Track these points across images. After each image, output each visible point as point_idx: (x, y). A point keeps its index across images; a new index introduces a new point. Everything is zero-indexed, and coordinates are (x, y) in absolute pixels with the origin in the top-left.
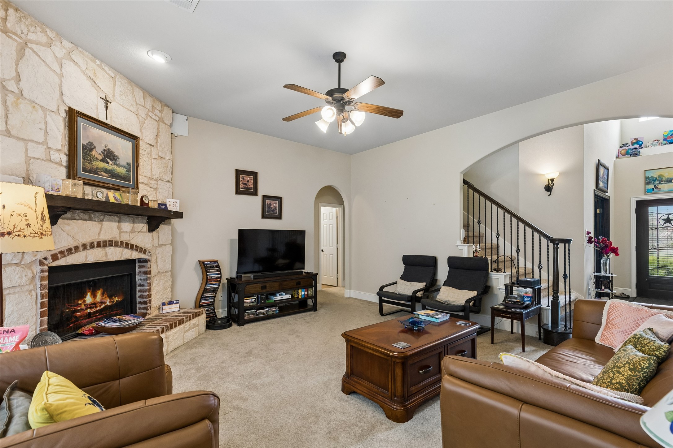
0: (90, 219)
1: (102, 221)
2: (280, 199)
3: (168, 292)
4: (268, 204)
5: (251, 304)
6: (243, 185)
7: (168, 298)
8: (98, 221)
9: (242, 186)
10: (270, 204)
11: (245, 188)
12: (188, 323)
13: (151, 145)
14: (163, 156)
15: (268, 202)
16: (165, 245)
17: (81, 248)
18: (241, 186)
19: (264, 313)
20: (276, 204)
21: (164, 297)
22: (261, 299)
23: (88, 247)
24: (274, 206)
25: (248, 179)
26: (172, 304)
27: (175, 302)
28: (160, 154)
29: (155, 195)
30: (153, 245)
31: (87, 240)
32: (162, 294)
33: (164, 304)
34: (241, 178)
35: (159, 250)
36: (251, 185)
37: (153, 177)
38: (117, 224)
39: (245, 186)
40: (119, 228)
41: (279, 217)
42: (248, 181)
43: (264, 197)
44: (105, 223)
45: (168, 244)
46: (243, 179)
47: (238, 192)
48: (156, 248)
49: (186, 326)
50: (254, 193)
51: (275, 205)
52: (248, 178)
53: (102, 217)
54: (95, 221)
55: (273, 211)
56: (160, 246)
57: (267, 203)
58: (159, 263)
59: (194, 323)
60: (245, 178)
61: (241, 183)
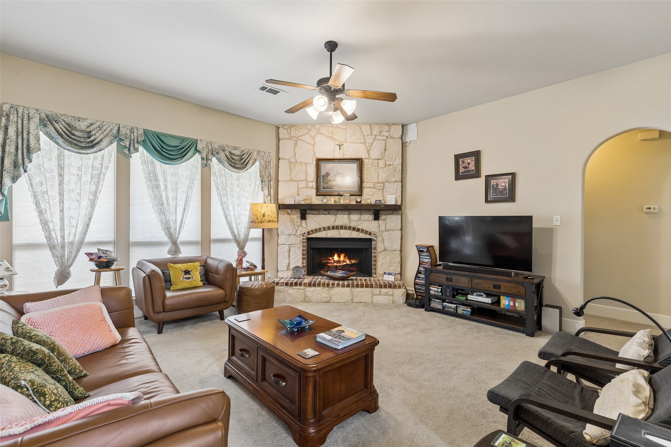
0: (329, 214)
1: (337, 214)
2: (512, 176)
3: (396, 266)
4: (493, 185)
5: (436, 293)
6: (463, 169)
7: (396, 271)
8: (334, 215)
9: (462, 170)
10: (497, 185)
11: (465, 172)
12: (378, 289)
13: (378, 159)
14: (391, 163)
15: (493, 181)
16: (393, 230)
17: (322, 229)
18: (461, 171)
20: (505, 183)
21: (392, 269)
22: (446, 291)
23: (327, 229)
24: (503, 186)
25: (469, 161)
26: (390, 275)
28: (387, 163)
29: (381, 194)
30: (379, 230)
31: (326, 225)
32: (388, 266)
33: (385, 273)
34: (460, 162)
35: (385, 234)
36: (472, 167)
37: (379, 181)
38: (347, 216)
39: (465, 170)
40: (349, 219)
41: (511, 198)
42: (469, 164)
43: (488, 178)
44: (338, 216)
45: (397, 230)
47: (458, 177)
48: (382, 232)
49: (375, 291)
50: (477, 174)
51: (503, 184)
52: (468, 160)
53: (336, 213)
54: (332, 215)
55: (502, 192)
56: (386, 230)
57: (492, 184)
58: (385, 243)
59: (385, 291)
60: (466, 161)
61: (461, 168)
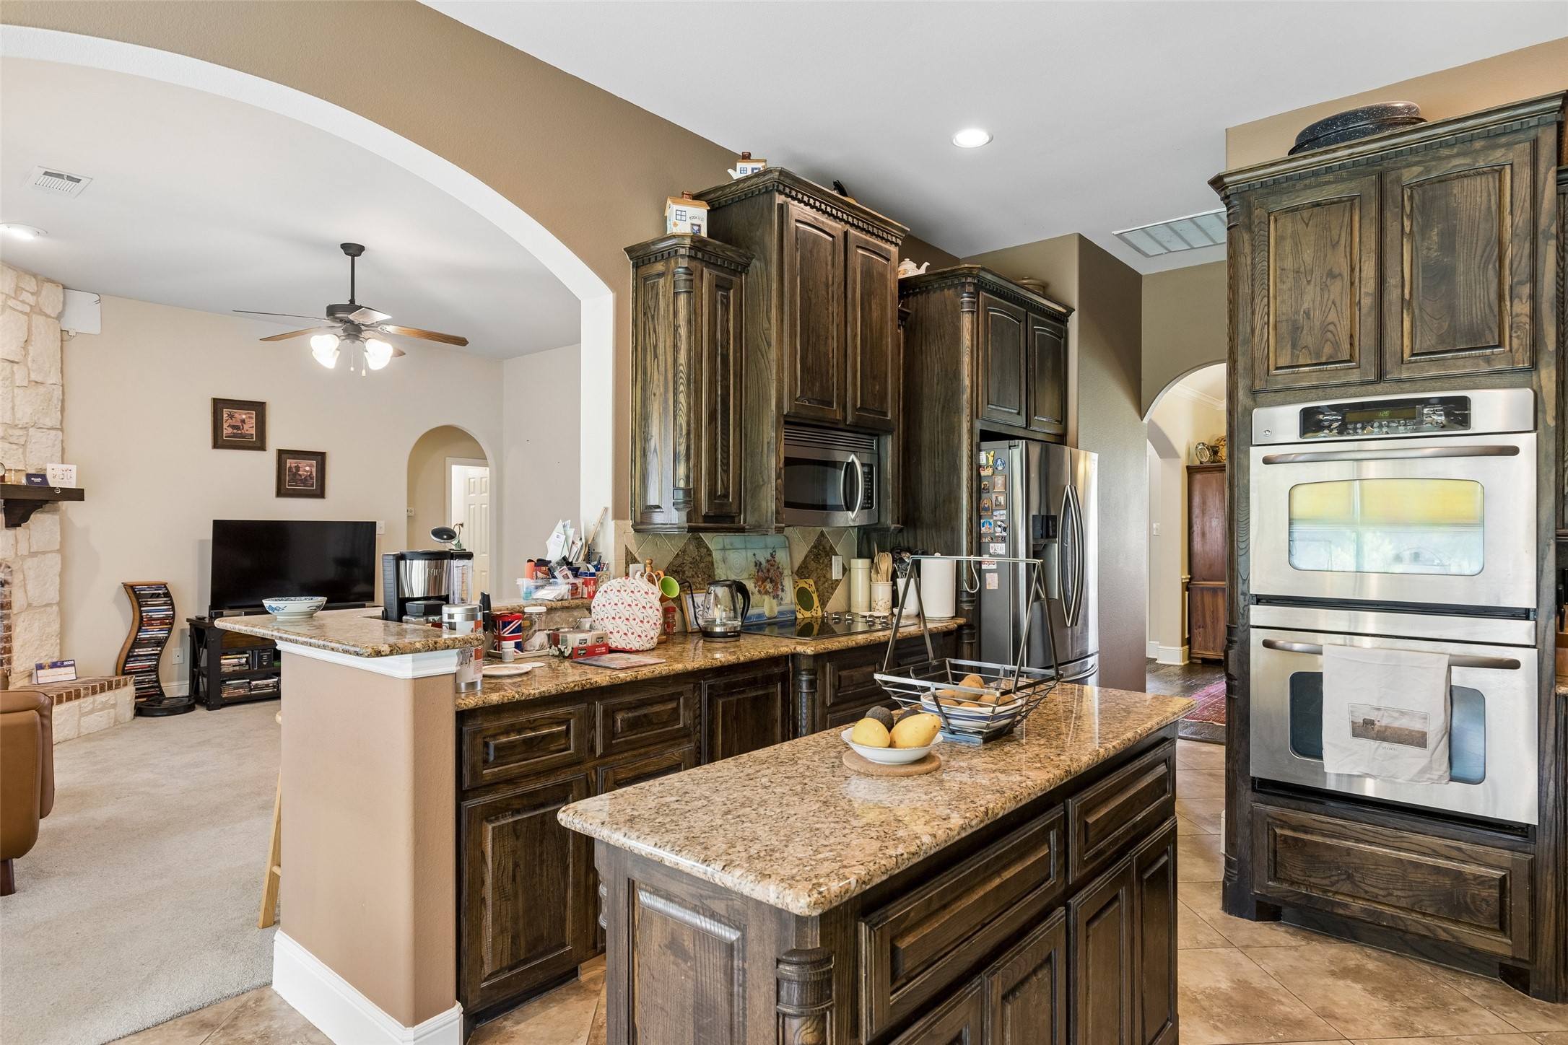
2: (320, 457)
3: (52, 645)
4: (290, 468)
5: (237, 668)
6: (230, 430)
7: (53, 657)
9: (227, 431)
10: (298, 468)
11: (235, 435)
12: (90, 699)
13: (12, 362)
14: (39, 380)
15: (290, 463)
16: (44, 553)
18: (225, 432)
19: (267, 686)
20: (311, 466)
21: (43, 654)
22: (260, 658)
24: (307, 471)
25: (244, 417)
26: (59, 667)
27: (65, 663)
28: (34, 376)
29: (21, 456)
30: (16, 554)
32: (37, 648)
33: (40, 667)
34: (225, 416)
35: (30, 562)
36: (250, 428)
37: (17, 422)
39: (235, 431)
41: (320, 493)
42: (243, 421)
43: (283, 455)
45: (51, 552)
46: (231, 416)
47: (219, 442)
48: (23, 558)
49: (86, 705)
50: (260, 444)
51: (308, 468)
52: (242, 415)
55: (305, 481)
56: (33, 554)
57: (288, 465)
58: (29, 587)
59: (104, 699)
60: (236, 415)
61: (225, 425)
